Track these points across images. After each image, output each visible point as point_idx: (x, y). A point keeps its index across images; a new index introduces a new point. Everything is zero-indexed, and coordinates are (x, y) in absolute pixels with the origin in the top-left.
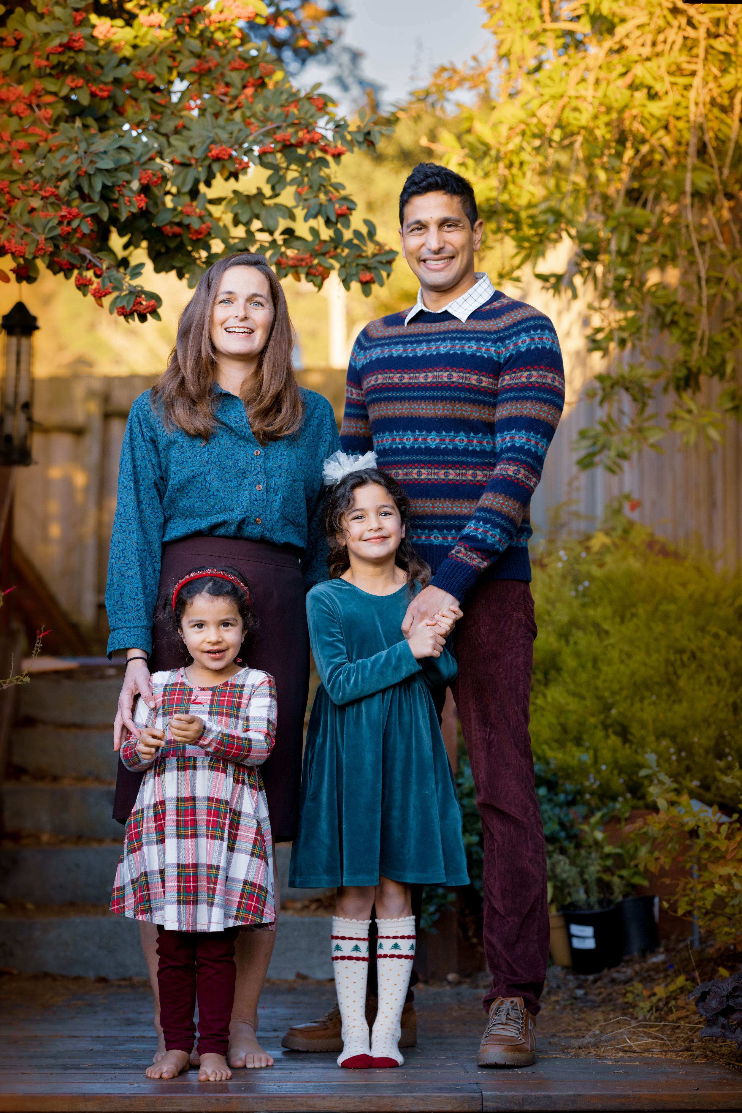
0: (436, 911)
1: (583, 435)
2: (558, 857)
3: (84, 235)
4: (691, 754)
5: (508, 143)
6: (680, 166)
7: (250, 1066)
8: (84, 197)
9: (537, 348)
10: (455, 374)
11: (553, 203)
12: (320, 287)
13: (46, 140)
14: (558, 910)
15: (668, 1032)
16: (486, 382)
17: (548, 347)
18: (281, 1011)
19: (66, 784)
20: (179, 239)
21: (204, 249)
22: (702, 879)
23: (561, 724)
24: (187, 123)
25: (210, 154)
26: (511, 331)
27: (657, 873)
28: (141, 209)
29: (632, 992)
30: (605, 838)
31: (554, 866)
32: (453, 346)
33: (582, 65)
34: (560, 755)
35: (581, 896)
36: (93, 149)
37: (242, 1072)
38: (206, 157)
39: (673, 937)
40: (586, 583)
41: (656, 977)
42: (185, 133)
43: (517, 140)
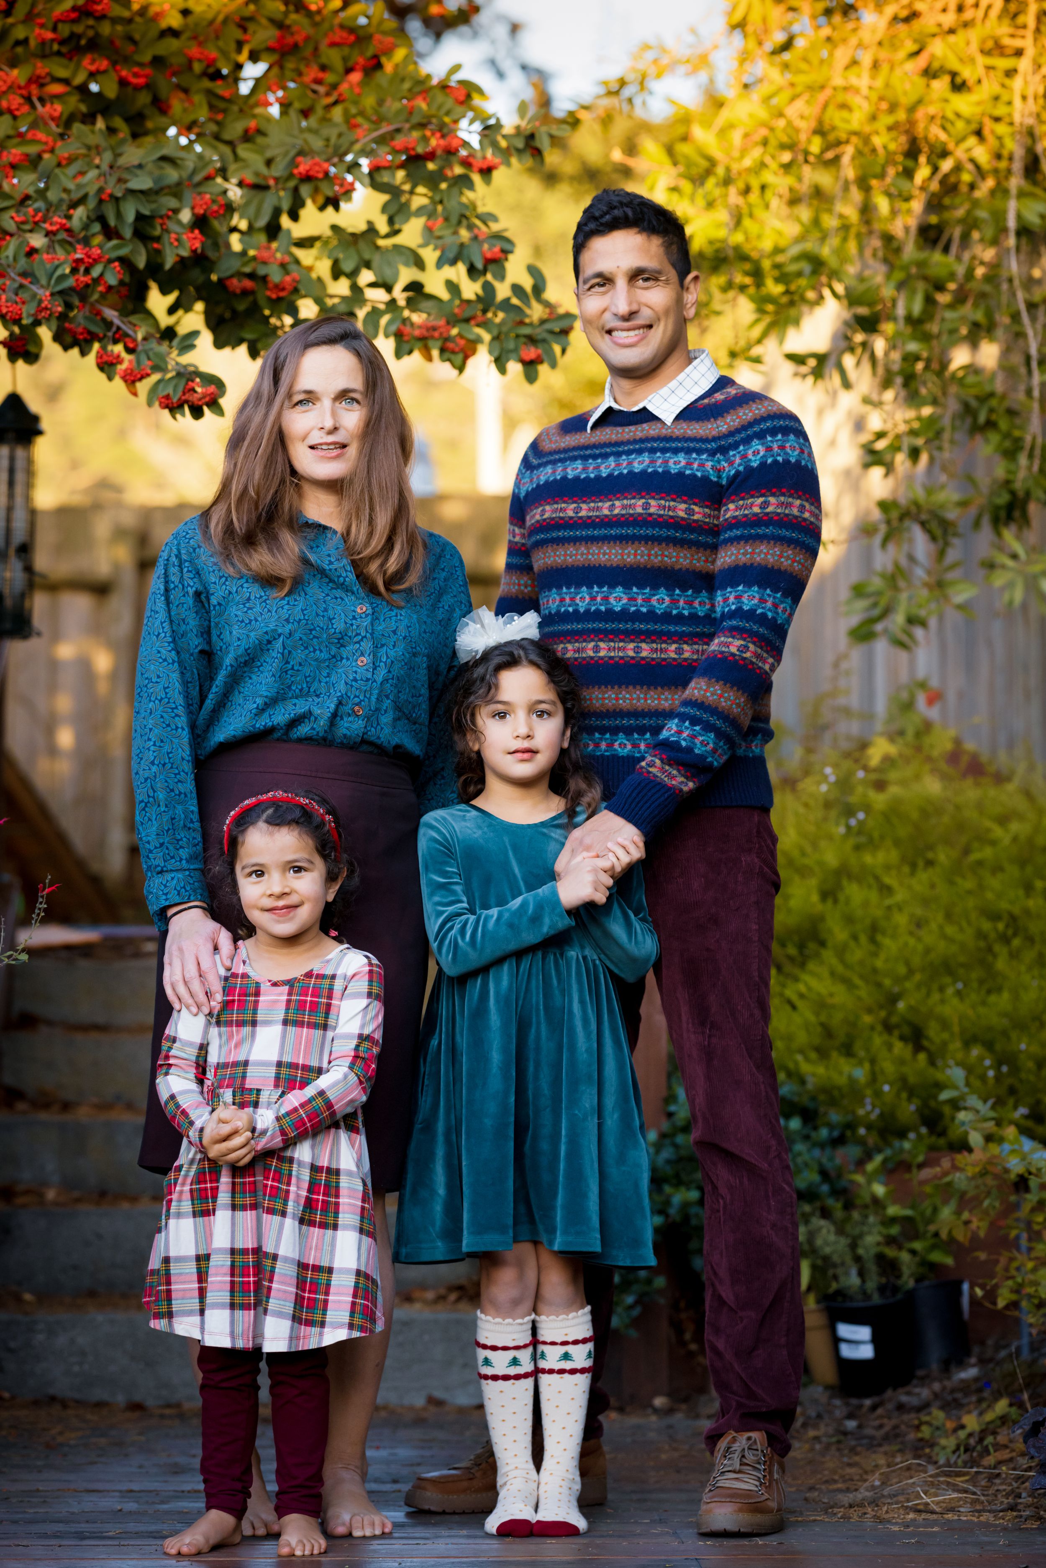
0: (637, 1303)
1: (858, 591)
2: (818, 1222)
3: (110, 288)
4: (1015, 1069)
5: (742, 157)
6: (1000, 191)
7: (357, 1533)
8: (110, 233)
9: (775, 462)
10: (653, 502)
11: (809, 246)
12: (461, 369)
13: (52, 151)
14: (818, 1302)
15: (983, 1483)
16: (699, 513)
17: (793, 460)
18: (404, 1453)
19: (83, 1114)
20: (251, 298)
21: (288, 313)
22: (1033, 1254)
23: (822, 1025)
24: (263, 126)
25: (296, 171)
26: (738, 438)
27: (967, 1244)
28: (194, 251)
29: (928, 1423)
30: (888, 1194)
31: (811, 1236)
32: (652, 462)
33: (854, 41)
34: (821, 1070)
35: (853, 1280)
36: (121, 161)
37: (346, 1543)
38: (291, 176)
39: (990, 1342)
40: (861, 816)
41: (965, 1401)
42: (260, 140)
43: (757, 153)
